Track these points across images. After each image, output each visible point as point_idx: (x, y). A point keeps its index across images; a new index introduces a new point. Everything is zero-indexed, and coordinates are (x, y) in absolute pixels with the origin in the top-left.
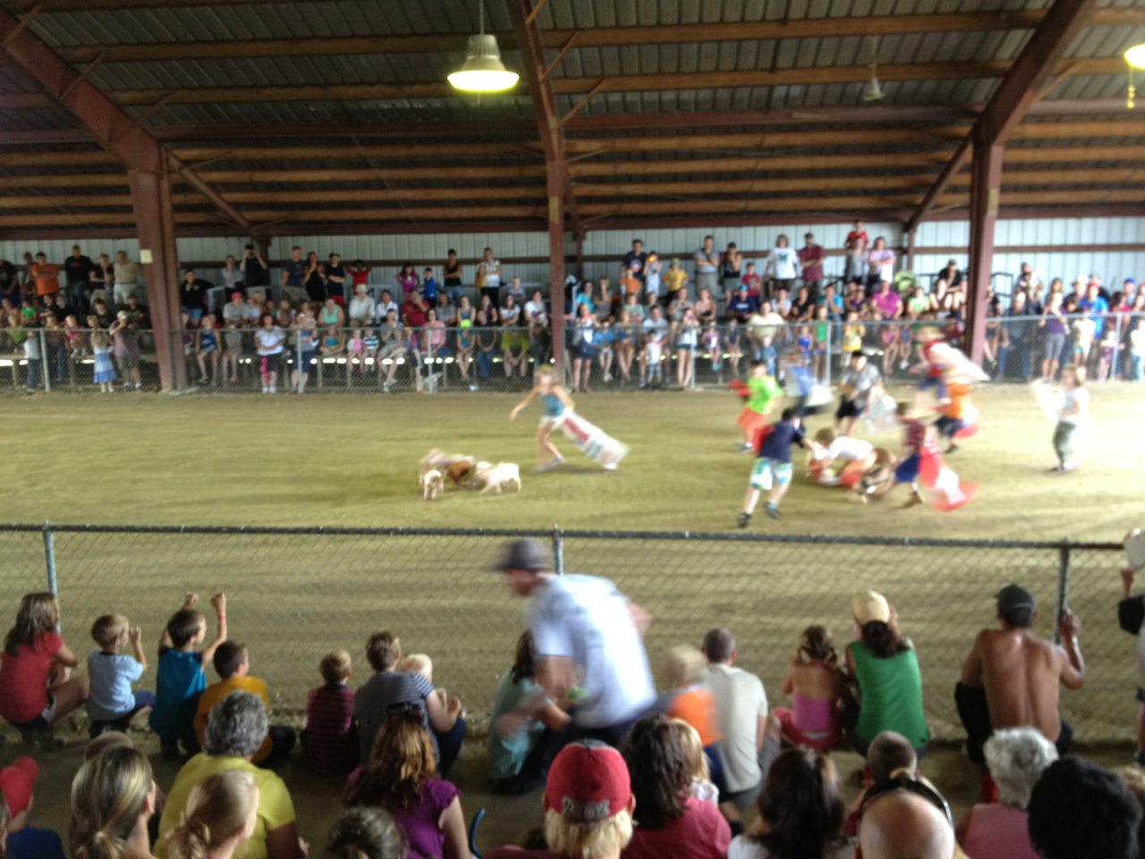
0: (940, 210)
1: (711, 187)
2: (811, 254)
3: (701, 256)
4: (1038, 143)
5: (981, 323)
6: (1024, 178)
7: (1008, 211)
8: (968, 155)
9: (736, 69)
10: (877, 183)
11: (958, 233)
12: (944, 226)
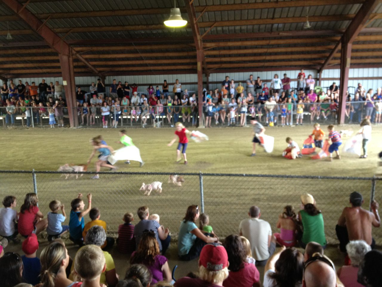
0: (330, 65)
1: (252, 58)
2: (286, 80)
3: (249, 82)
4: (364, 42)
5: (344, 104)
6: (359, 54)
7: (353, 66)
8: (340, 47)
9: (260, 18)
10: (309, 56)
11: (336, 73)
12: (331, 71)
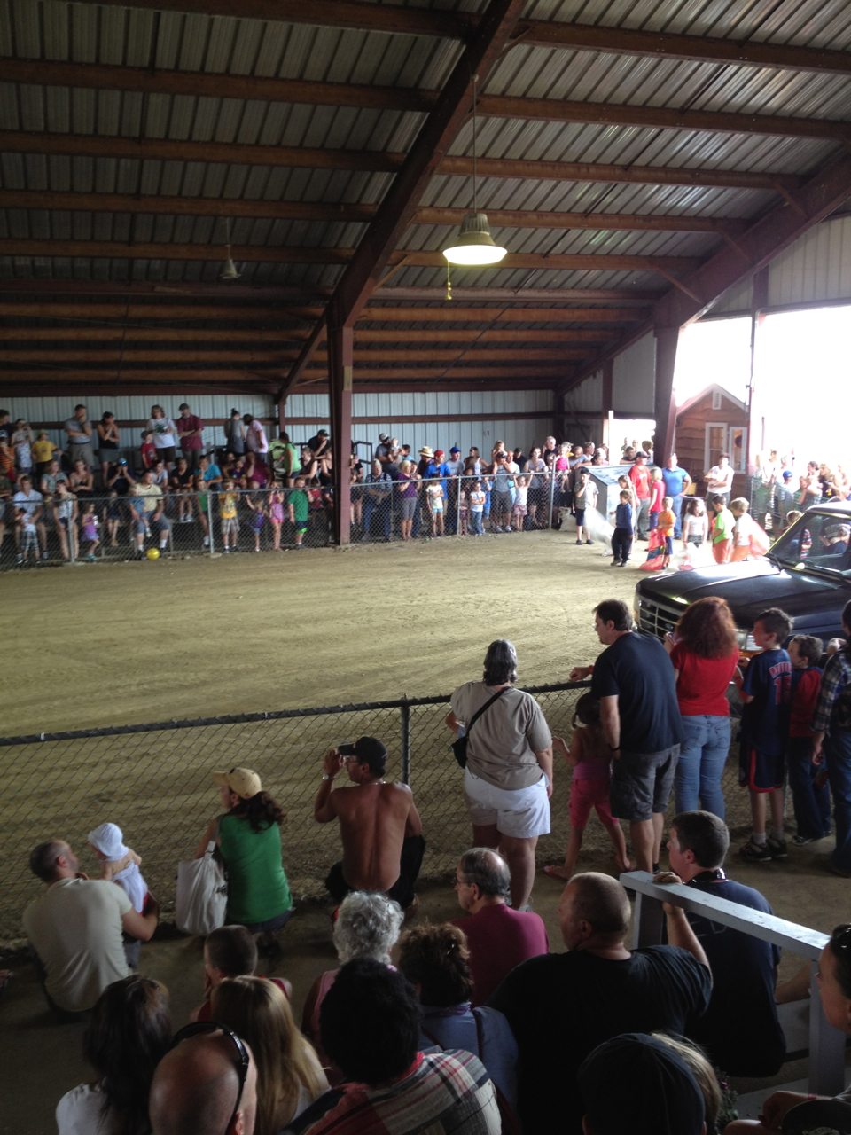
0: (305, 383)
2: (189, 424)
3: (73, 427)
4: (384, 325)
6: (375, 356)
7: (363, 386)
8: (323, 335)
10: (245, 357)
12: (309, 398)
